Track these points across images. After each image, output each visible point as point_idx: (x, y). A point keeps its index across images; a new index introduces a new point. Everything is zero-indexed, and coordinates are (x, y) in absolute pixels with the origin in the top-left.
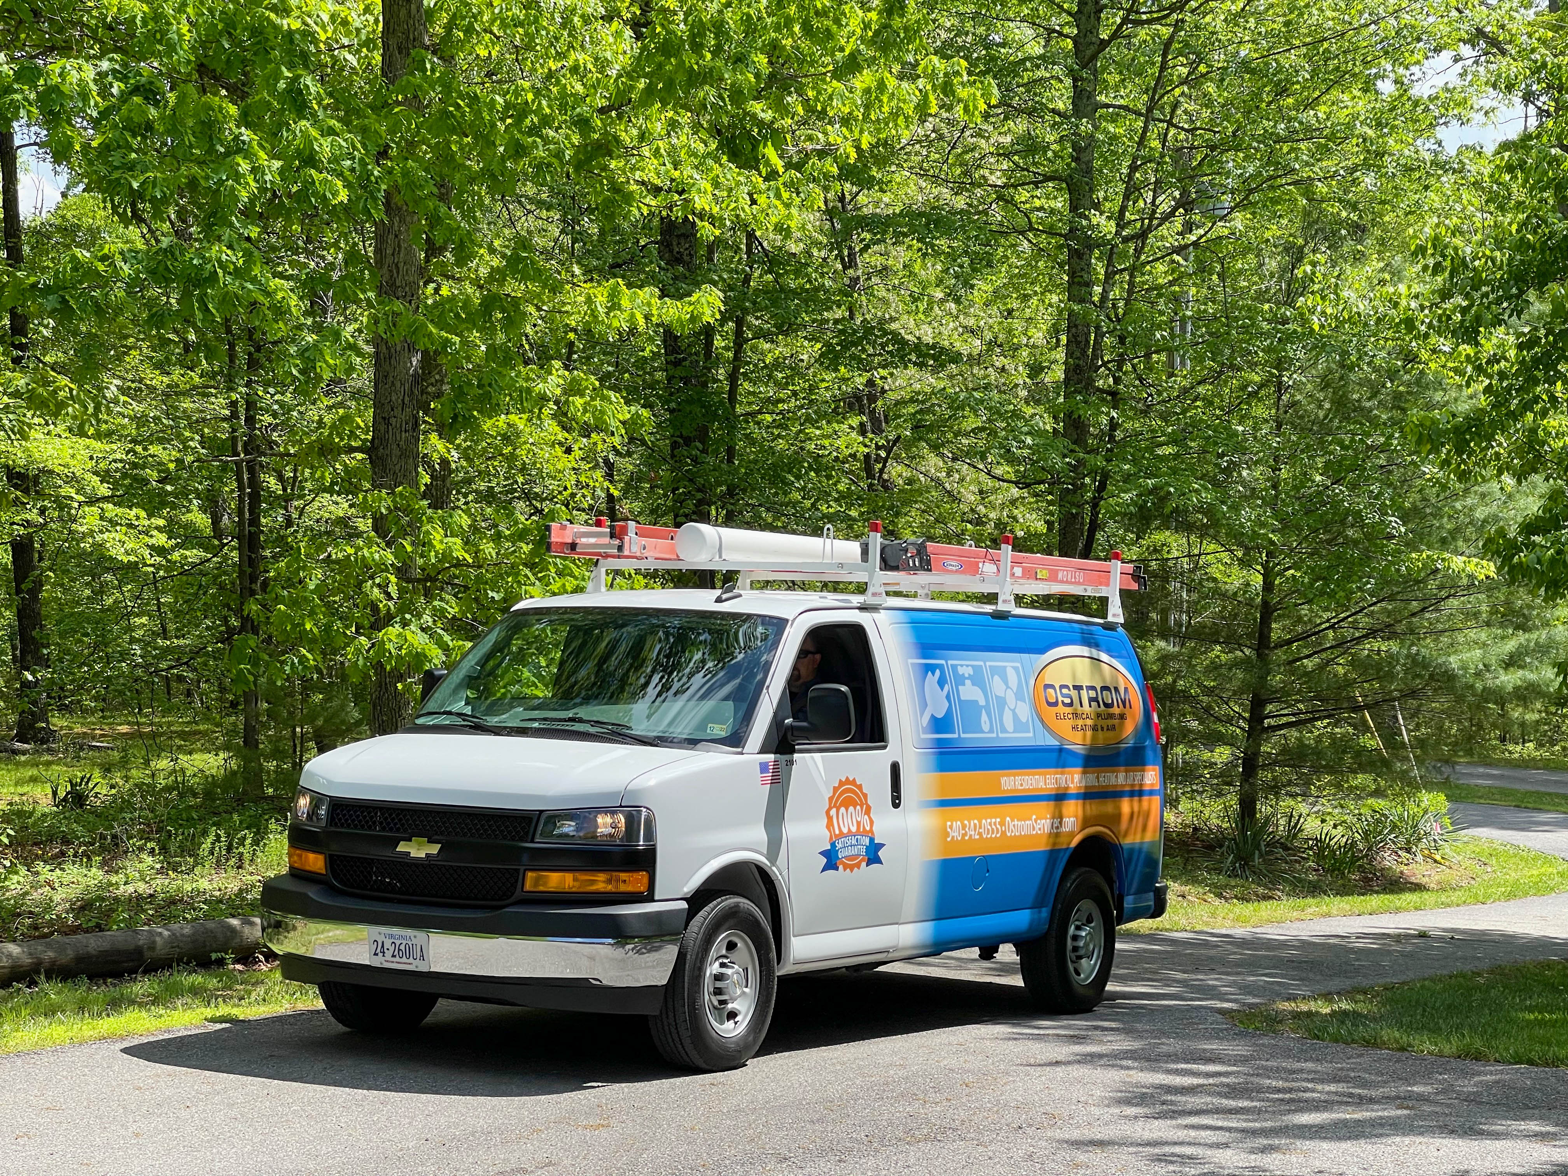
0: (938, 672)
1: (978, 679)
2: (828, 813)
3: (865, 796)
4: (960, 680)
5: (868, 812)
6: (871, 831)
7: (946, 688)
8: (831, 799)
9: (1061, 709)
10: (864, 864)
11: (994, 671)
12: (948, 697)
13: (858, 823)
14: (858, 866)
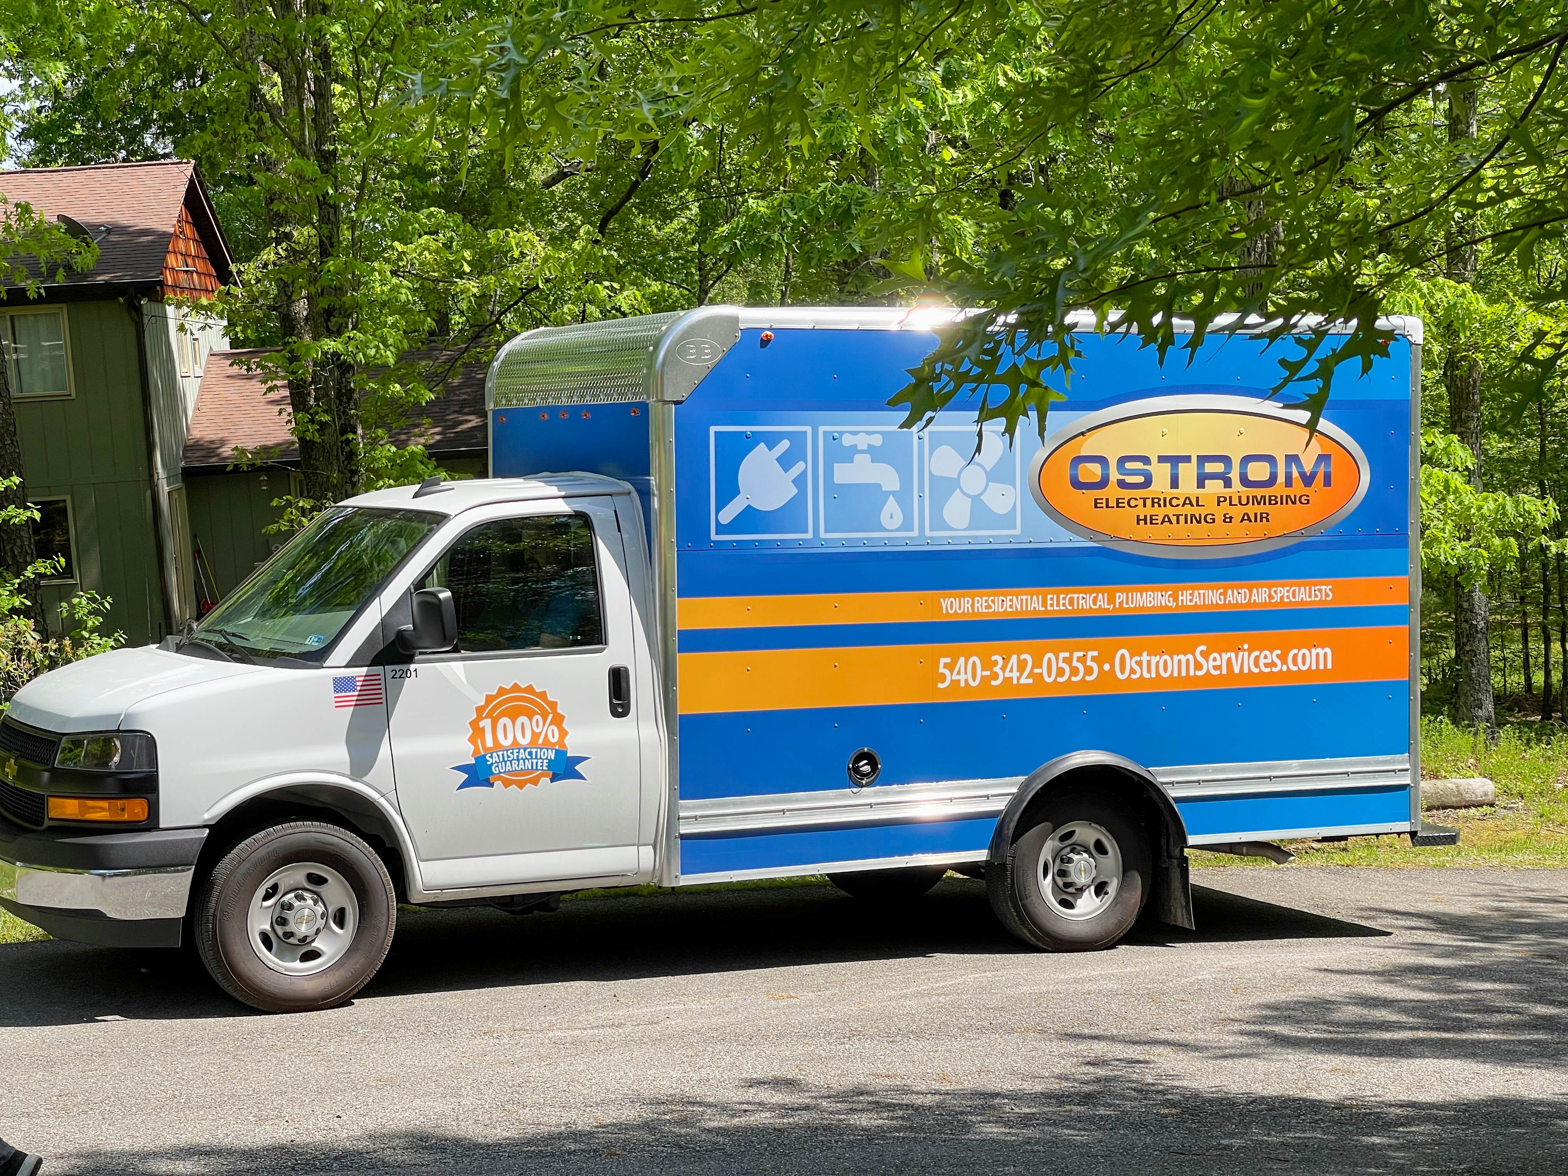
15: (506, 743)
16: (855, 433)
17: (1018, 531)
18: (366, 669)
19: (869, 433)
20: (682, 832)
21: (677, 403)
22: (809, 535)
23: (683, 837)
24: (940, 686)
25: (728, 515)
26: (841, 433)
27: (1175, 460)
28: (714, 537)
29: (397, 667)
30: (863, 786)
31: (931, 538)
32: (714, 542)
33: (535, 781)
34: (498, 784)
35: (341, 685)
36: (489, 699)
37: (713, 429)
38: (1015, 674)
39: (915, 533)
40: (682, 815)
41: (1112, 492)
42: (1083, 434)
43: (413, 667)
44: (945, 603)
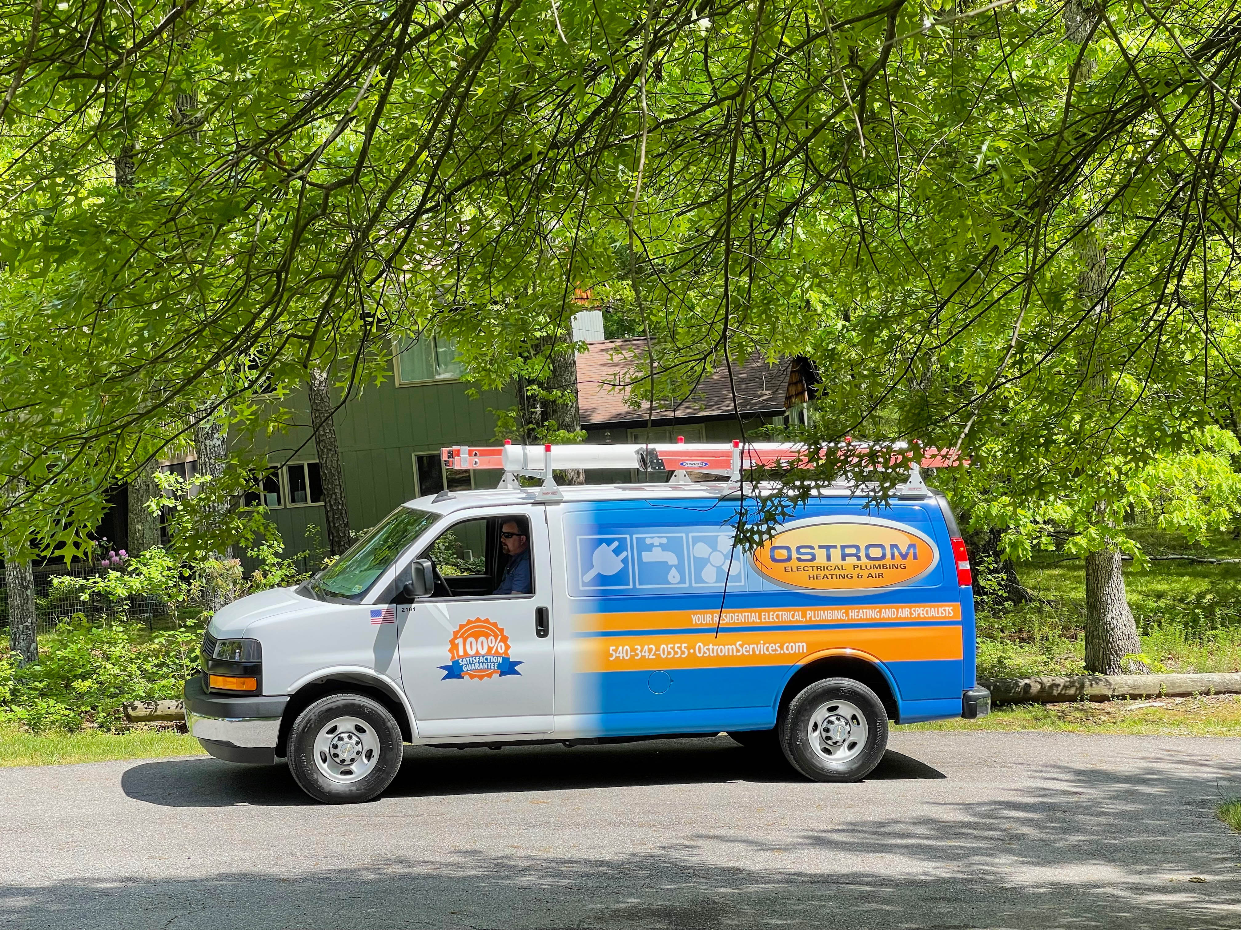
0: (616, 544)
1: (672, 546)
2: (452, 642)
3: (502, 631)
4: (644, 547)
5: (504, 639)
6: (506, 652)
7: (624, 554)
8: (456, 633)
9: (794, 563)
10: (496, 676)
11: (696, 540)
12: (625, 561)
13: (490, 649)
14: (490, 676)
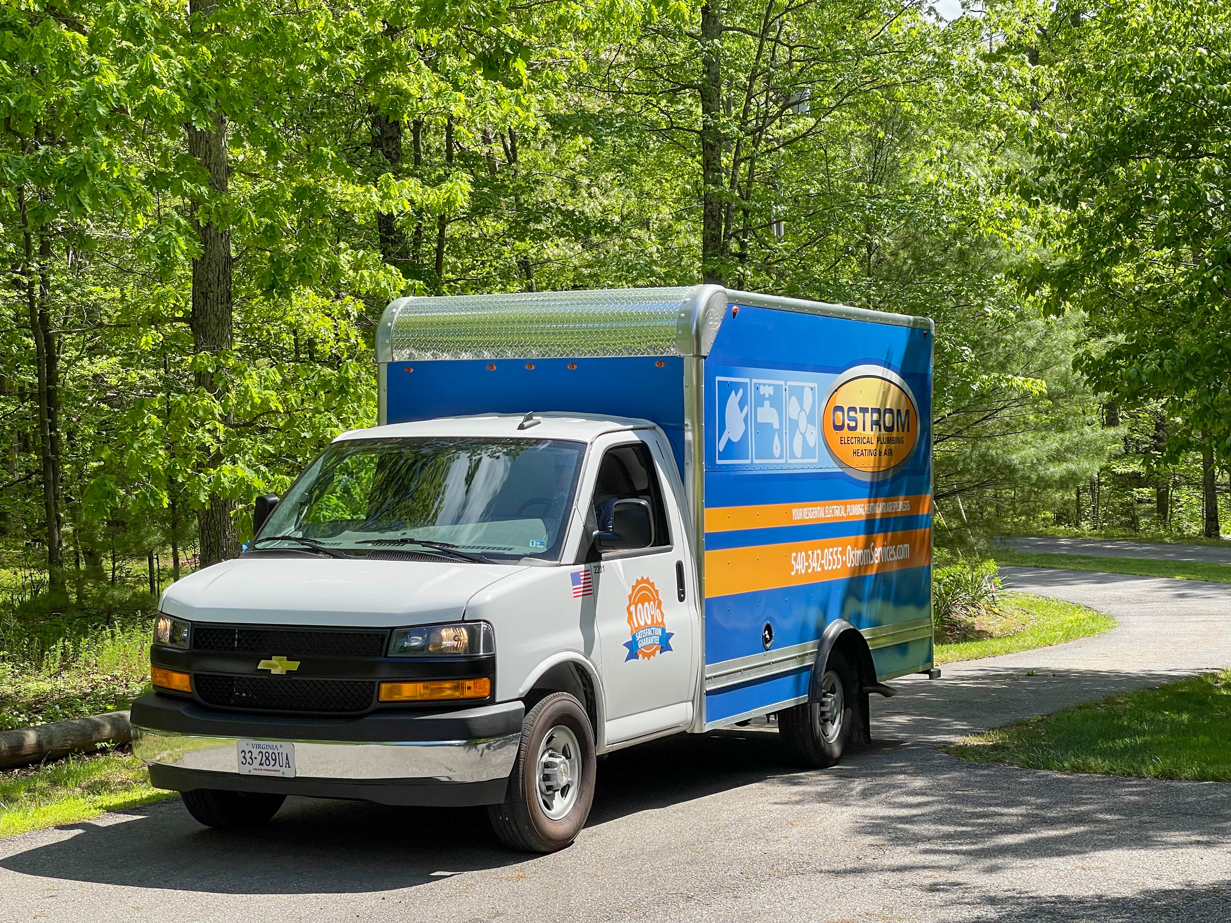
15: (642, 624)
16: (764, 385)
17: (816, 460)
18: (583, 566)
19: (769, 385)
20: (708, 689)
21: (705, 357)
22: (748, 461)
23: (708, 693)
24: (793, 573)
25: (721, 446)
26: (760, 384)
27: (864, 410)
28: (718, 462)
29: (596, 564)
30: (767, 650)
31: (790, 464)
32: (718, 465)
33: (653, 654)
34: (640, 656)
35: (575, 577)
36: (634, 588)
37: (718, 378)
38: (815, 565)
39: (783, 461)
40: (708, 676)
41: (846, 432)
42: (836, 390)
43: (602, 563)
44: (794, 511)
